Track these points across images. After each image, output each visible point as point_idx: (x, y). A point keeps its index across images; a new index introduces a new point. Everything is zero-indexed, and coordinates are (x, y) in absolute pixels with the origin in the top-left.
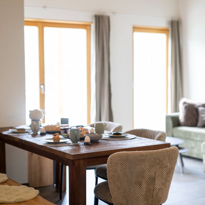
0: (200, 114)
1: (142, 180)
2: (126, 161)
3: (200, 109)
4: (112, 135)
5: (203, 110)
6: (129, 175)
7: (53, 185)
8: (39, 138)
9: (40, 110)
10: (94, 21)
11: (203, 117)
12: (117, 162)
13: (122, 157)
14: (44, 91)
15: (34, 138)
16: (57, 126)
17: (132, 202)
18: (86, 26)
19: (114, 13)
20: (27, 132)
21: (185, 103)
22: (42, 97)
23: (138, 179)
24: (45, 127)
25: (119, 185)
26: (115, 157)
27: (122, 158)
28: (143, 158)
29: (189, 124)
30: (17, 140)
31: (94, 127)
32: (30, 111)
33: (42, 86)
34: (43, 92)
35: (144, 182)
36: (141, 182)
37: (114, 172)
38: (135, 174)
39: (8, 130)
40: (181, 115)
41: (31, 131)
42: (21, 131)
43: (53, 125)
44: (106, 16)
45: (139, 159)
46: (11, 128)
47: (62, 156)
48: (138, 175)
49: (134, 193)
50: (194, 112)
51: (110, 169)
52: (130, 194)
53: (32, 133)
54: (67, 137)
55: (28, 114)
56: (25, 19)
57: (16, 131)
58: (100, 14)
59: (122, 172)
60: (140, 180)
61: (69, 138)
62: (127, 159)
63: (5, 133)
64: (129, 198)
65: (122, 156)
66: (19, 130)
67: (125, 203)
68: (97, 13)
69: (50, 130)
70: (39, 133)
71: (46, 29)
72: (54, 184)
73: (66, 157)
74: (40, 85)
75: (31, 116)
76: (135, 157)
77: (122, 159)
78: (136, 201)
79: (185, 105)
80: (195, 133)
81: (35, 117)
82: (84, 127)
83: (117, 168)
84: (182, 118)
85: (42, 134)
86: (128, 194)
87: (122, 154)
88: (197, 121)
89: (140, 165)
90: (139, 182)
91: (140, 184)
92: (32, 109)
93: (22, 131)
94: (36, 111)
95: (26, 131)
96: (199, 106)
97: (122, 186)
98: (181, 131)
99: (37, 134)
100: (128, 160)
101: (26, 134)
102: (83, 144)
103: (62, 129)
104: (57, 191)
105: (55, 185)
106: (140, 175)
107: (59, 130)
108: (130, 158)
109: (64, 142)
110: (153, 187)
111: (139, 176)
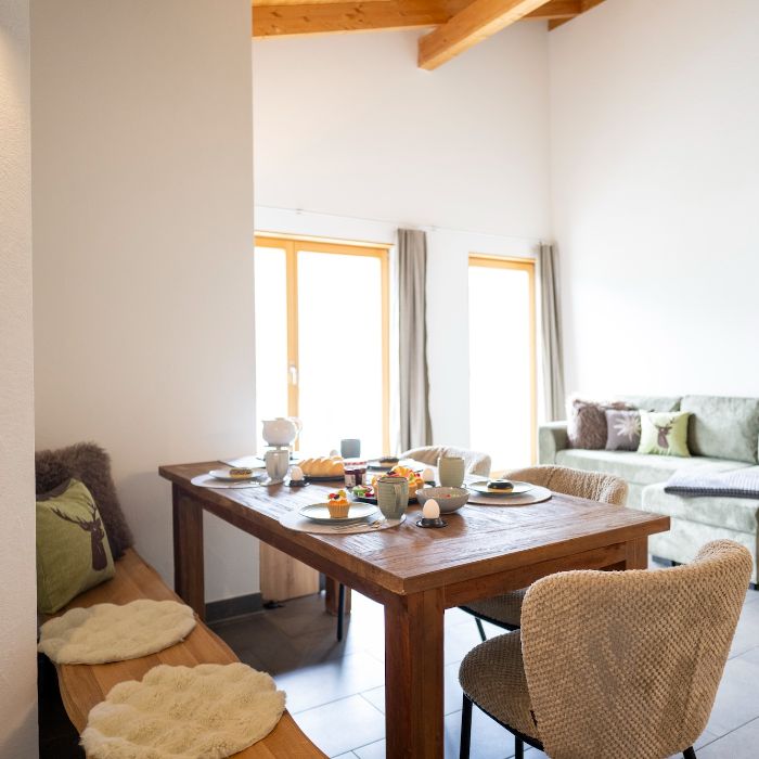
0: (609, 423)
1: (656, 674)
2: (601, 609)
3: (610, 413)
4: (485, 489)
5: (615, 416)
6: (612, 655)
7: (319, 593)
8: (288, 497)
9: (289, 419)
10: (396, 242)
11: (619, 430)
12: (566, 608)
13: (586, 592)
14: (298, 379)
15: (273, 500)
16: (335, 463)
17: (614, 749)
18: (379, 251)
19: (434, 227)
20: (255, 479)
21: (578, 401)
22: (294, 391)
23: (642, 670)
24: (303, 465)
25: (569, 688)
26: (558, 590)
27: (586, 596)
28: (665, 596)
29: (589, 444)
30: (227, 504)
31: (435, 465)
32: (264, 422)
33: (293, 370)
34: (294, 382)
35: (661, 680)
36: (652, 681)
37: (549, 642)
38: (633, 655)
39: (206, 472)
40: (571, 426)
41: (265, 474)
42: (240, 476)
43: (323, 460)
44: (420, 232)
45: (649, 600)
46: (219, 464)
47: (364, 576)
48: (642, 656)
49: (625, 718)
50: (598, 420)
51: (534, 630)
52: (609, 720)
53: (269, 479)
54: (364, 497)
55: (260, 428)
56: (256, 233)
57: (225, 474)
58: (409, 227)
59: (584, 645)
60: (650, 674)
61: (375, 503)
62: (606, 602)
63: (198, 481)
64: (605, 734)
65: (585, 587)
66: (235, 471)
67: (589, 751)
68: (402, 227)
69: (316, 471)
70: (287, 479)
71: (302, 256)
72: (321, 589)
73: (379, 583)
74: (289, 366)
75: (266, 435)
76: (637, 594)
77: (585, 600)
78: (629, 745)
79: (579, 406)
80: (606, 462)
81: (278, 435)
82: (400, 463)
83: (562, 630)
84: (573, 433)
85: (296, 486)
86: (605, 720)
87: (586, 583)
88: (605, 437)
89: (654, 622)
90: (645, 681)
91: (648, 687)
92: (272, 418)
93: (243, 476)
94: (280, 422)
95: (254, 475)
96: (607, 408)
97: (580, 691)
98: (575, 458)
99: (282, 483)
100: (610, 607)
101: (253, 484)
102: (420, 524)
103: (348, 472)
104: (328, 613)
105: (324, 592)
106: (650, 656)
107: (339, 472)
108: (620, 600)
109: (363, 520)
110: (685, 693)
111: (645, 660)
